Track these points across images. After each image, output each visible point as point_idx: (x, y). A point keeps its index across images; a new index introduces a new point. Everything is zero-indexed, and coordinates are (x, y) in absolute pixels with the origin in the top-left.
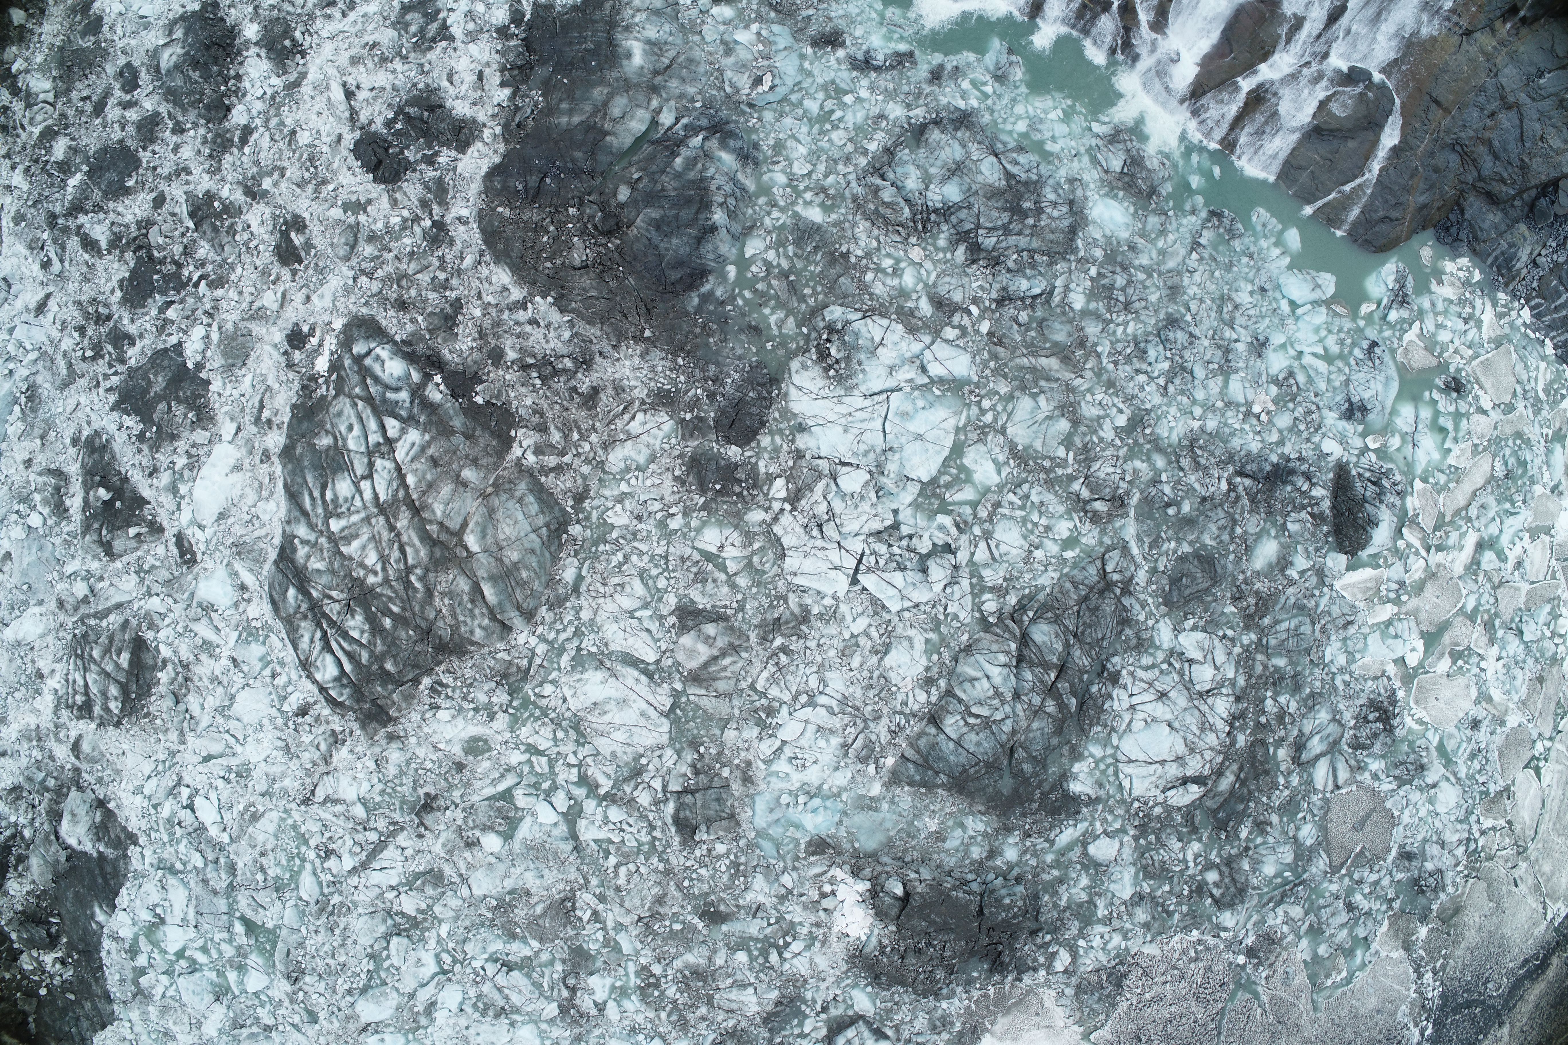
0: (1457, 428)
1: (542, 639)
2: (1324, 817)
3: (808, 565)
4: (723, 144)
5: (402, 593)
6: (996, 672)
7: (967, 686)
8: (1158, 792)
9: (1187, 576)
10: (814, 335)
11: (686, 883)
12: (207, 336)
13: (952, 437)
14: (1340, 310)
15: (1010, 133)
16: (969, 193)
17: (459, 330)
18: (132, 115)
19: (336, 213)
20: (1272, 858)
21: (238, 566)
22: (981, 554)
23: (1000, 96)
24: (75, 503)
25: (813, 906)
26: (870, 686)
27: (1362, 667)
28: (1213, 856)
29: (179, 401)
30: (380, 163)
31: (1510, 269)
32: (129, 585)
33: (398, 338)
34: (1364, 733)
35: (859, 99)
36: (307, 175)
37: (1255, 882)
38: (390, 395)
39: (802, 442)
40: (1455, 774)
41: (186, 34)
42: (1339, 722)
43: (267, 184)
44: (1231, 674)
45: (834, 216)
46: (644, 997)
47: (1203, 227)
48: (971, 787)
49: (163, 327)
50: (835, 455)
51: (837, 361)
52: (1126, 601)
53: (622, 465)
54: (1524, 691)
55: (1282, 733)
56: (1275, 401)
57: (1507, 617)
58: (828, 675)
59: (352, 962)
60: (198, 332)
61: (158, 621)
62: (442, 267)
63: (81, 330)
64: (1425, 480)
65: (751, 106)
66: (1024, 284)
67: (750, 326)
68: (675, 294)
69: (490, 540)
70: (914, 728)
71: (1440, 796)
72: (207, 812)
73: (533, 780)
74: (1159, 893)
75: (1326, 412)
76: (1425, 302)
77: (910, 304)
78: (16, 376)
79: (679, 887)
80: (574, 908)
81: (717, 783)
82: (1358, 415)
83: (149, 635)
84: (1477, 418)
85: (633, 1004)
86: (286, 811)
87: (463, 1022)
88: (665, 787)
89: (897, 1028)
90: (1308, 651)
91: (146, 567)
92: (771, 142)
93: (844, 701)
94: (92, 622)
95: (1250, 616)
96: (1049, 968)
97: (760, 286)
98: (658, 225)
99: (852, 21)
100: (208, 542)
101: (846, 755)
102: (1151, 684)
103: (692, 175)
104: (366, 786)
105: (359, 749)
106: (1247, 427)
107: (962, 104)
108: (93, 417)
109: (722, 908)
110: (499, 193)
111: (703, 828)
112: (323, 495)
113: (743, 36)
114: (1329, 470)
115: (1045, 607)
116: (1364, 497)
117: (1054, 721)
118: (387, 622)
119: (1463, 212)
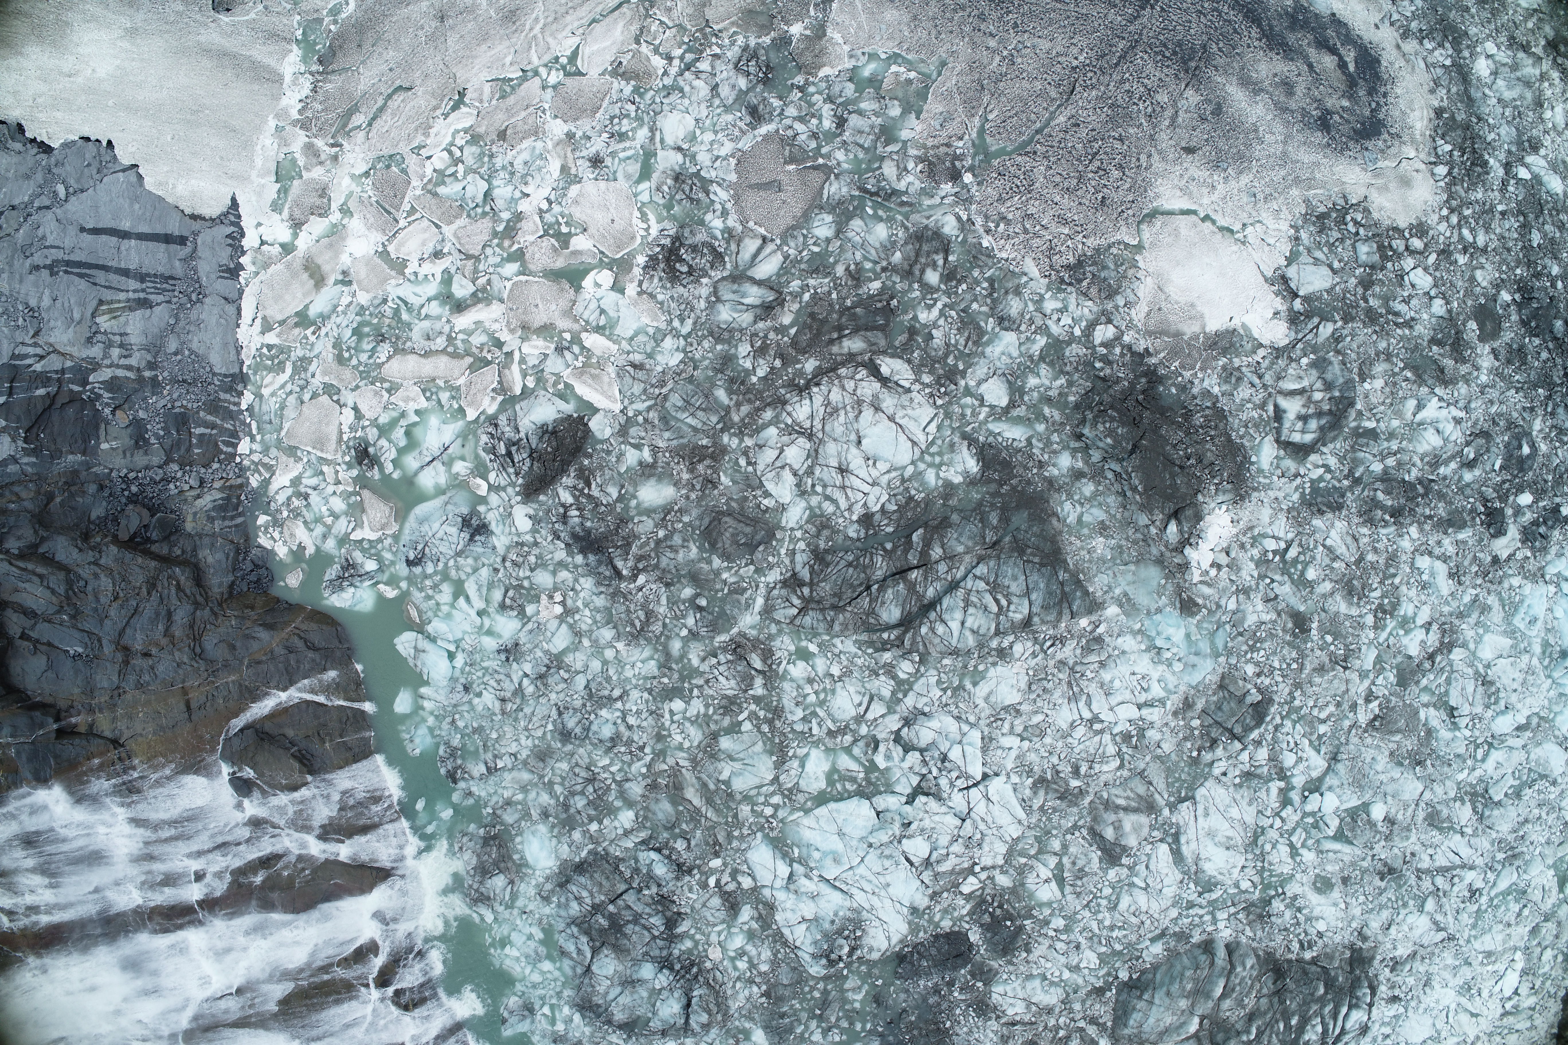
1: (1215, 921)
2: (797, 227)
3: (1004, 819)
5: (1268, 1032)
6: (954, 623)
7: (982, 632)
8: (914, 394)
9: (736, 543)
13: (817, 812)
14: (414, 613)
15: (559, 969)
16: (637, 963)
20: (871, 239)
22: (877, 709)
23: (542, 998)
25: (1232, 566)
26: (1044, 690)
27: (655, 318)
31: (228, 499)
34: (702, 262)
39: (922, 902)
40: (652, 139)
42: (715, 292)
45: (747, 1025)
46: (1395, 606)
48: (1047, 548)
50: (911, 875)
52: (805, 574)
53: (1052, 990)
54: (526, 144)
55: (772, 335)
56: (537, 599)
57: (486, 224)
58: (1065, 726)
59: (1533, 804)
64: (461, 411)
67: (879, 1006)
69: (1183, 1021)
70: (1046, 631)
71: (681, 134)
73: (1313, 832)
74: (984, 309)
76: (330, 545)
77: (755, 925)
79: (1301, 668)
80: (1376, 718)
81: (1208, 722)
82: (475, 522)
85: (1406, 609)
87: (1514, 698)
88: (1242, 750)
89: (1263, 406)
93: (1073, 699)
95: (713, 457)
96: (1118, 338)
97: (845, 1024)
101: (1109, 657)
104: (1411, 919)
105: (1389, 947)
106: (579, 604)
107: (577, 1017)
109: (1290, 625)
111: (1249, 700)
114: (541, 504)
115: (870, 629)
116: (530, 456)
117: (943, 536)
118: (1294, 1022)
119: (232, 585)
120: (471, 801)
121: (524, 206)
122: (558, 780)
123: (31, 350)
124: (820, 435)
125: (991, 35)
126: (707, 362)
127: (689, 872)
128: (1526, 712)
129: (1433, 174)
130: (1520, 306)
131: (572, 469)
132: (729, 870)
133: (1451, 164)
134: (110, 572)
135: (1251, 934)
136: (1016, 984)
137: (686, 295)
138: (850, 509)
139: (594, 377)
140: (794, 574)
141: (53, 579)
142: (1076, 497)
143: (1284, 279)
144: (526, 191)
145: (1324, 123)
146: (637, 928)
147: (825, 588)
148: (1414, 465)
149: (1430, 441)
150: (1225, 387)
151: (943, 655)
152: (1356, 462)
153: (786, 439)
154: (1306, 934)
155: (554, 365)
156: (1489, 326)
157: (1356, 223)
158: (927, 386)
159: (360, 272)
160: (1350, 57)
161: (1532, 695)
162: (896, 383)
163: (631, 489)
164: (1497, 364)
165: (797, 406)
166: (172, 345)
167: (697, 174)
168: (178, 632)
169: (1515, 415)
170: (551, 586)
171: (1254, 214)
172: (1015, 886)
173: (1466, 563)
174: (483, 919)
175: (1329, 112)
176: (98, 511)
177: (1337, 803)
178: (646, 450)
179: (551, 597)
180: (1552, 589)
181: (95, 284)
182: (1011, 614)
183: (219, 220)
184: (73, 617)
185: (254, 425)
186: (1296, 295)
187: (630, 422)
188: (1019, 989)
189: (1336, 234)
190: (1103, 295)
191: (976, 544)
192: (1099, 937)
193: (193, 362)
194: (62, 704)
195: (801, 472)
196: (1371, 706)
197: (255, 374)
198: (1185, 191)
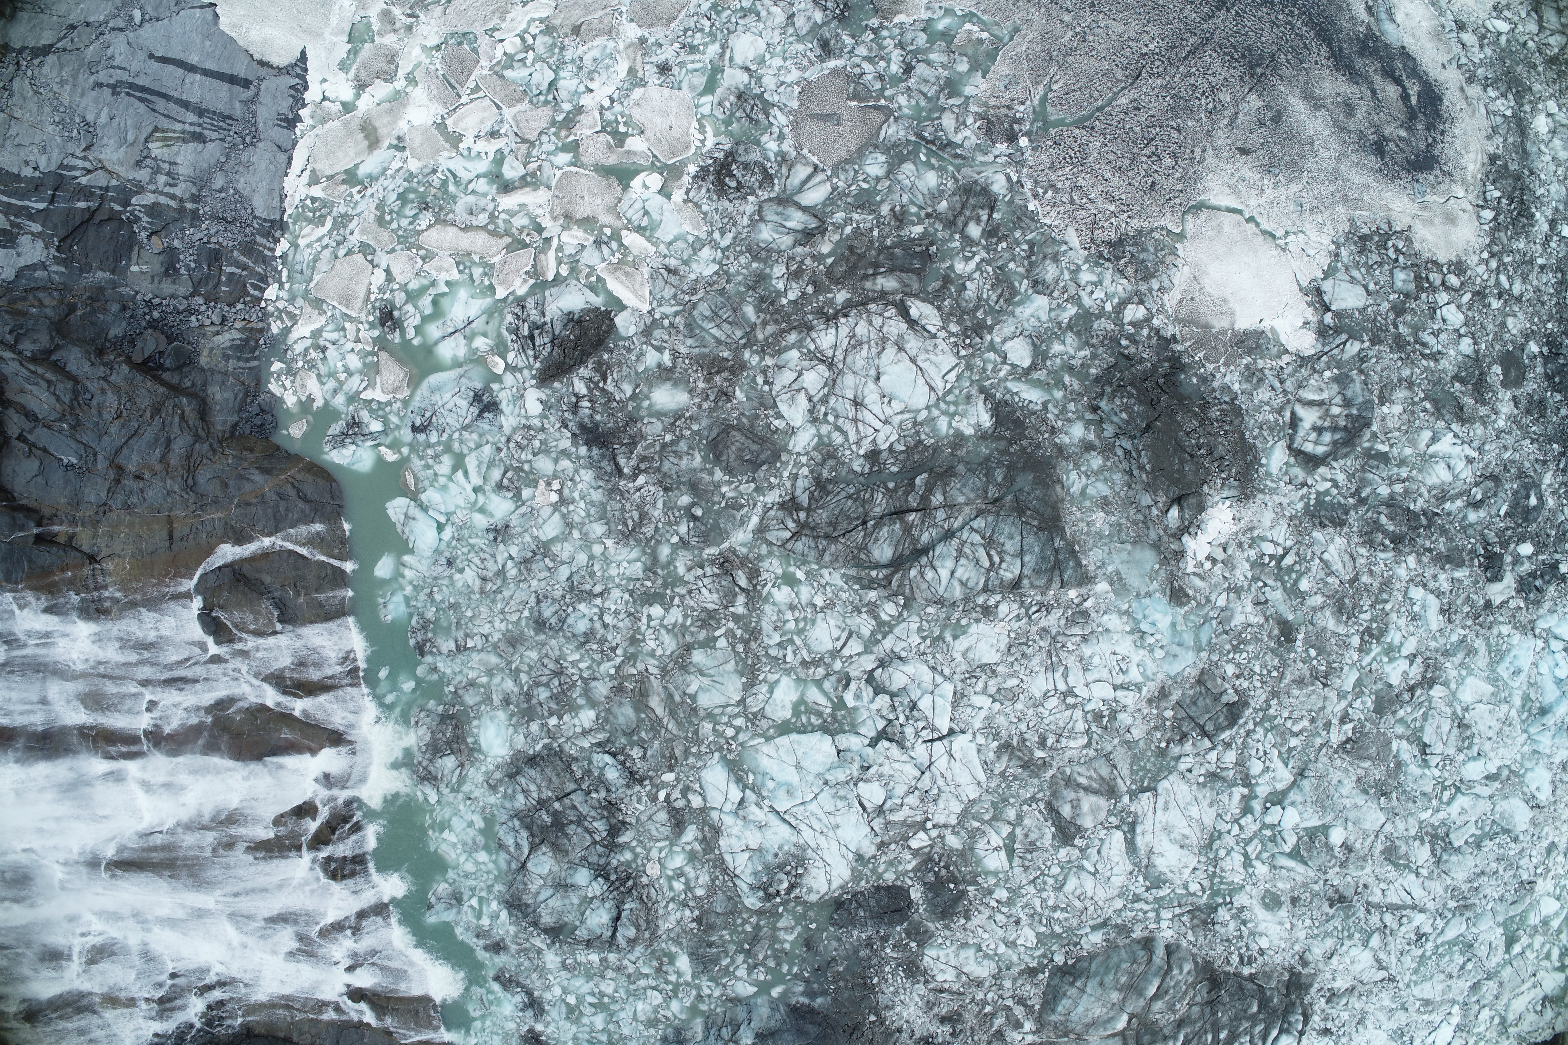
0: (423, 290)
1: (1158, 919)
5: (1195, 1042)
7: (970, 584)
8: (939, 341)
9: (741, 458)
11: (1275, 674)
13: (778, 740)
14: (410, 480)
15: (494, 862)
16: (573, 866)
22: (854, 647)
23: (473, 889)
26: (1023, 655)
27: (697, 227)
31: (247, 341)
34: (752, 180)
35: (565, 991)
39: (869, 850)
42: (760, 212)
44: (794, 354)
45: (674, 949)
46: (1383, 631)
52: (804, 500)
56: (534, 484)
58: (1038, 695)
59: (1491, 857)
64: (492, 288)
68: (826, 1018)
69: (1112, 1016)
70: (1033, 596)
73: (1270, 845)
76: (339, 401)
77: (697, 847)
79: (1281, 677)
82: (486, 398)
84: (400, 278)
85: (1393, 637)
87: (1487, 746)
88: (1211, 749)
89: (1280, 411)
92: (652, 1031)
93: (1051, 668)
95: (731, 370)
96: (1147, 320)
97: (772, 964)
101: (1092, 632)
104: (1354, 952)
106: (576, 495)
107: (504, 914)
111: (1225, 699)
114: (555, 391)
115: (859, 564)
116: (552, 342)
117: (945, 484)
118: (1222, 1036)
119: (235, 425)
120: (435, 677)
122: (525, 668)
123: (79, 163)
124: (840, 366)
125: (1067, 10)
126: (740, 278)
127: (641, 781)
128: (1498, 763)
129: (1479, 217)
130: (1546, 359)
131: (591, 361)
132: (680, 787)
133: (1498, 210)
134: (118, 390)
135: (1192, 939)
136: (949, 951)
137: (731, 209)
138: (858, 443)
139: (627, 275)
140: (793, 498)
141: (60, 386)
142: (1083, 469)
143: (1319, 292)
144: (591, 86)
145: (1379, 148)
146: (579, 830)
147: (822, 515)
148: (1420, 495)
149: (1439, 475)
150: (1245, 386)
151: (929, 602)
152: (1364, 483)
153: (806, 363)
154: (1248, 949)
155: (590, 257)
156: (1513, 373)
157: (1397, 250)
158: (953, 335)
159: (415, 140)
160: (1414, 90)
161: (1506, 746)
162: (923, 328)
163: (646, 390)
164: (1516, 412)
165: (823, 333)
166: (219, 182)
167: (761, 96)
168: (174, 460)
169: (1527, 464)
170: (550, 473)
171: (1298, 223)
172: (964, 849)
173: (1459, 602)
174: (426, 800)
175: (1385, 139)
176: (116, 331)
177: (1297, 819)
178: (667, 352)
179: (549, 484)
180: (1540, 643)
181: (154, 110)
182: (1001, 572)
183: (286, 70)
184: (73, 427)
185: (285, 273)
186: (1327, 309)
187: (655, 324)
188: (952, 955)
189: (1375, 257)
190: (1139, 276)
191: (978, 497)
192: (1041, 916)
193: (236, 202)
194: (47, 511)
195: (815, 399)
196: (1345, 727)
197: (295, 223)
198: (1234, 190)
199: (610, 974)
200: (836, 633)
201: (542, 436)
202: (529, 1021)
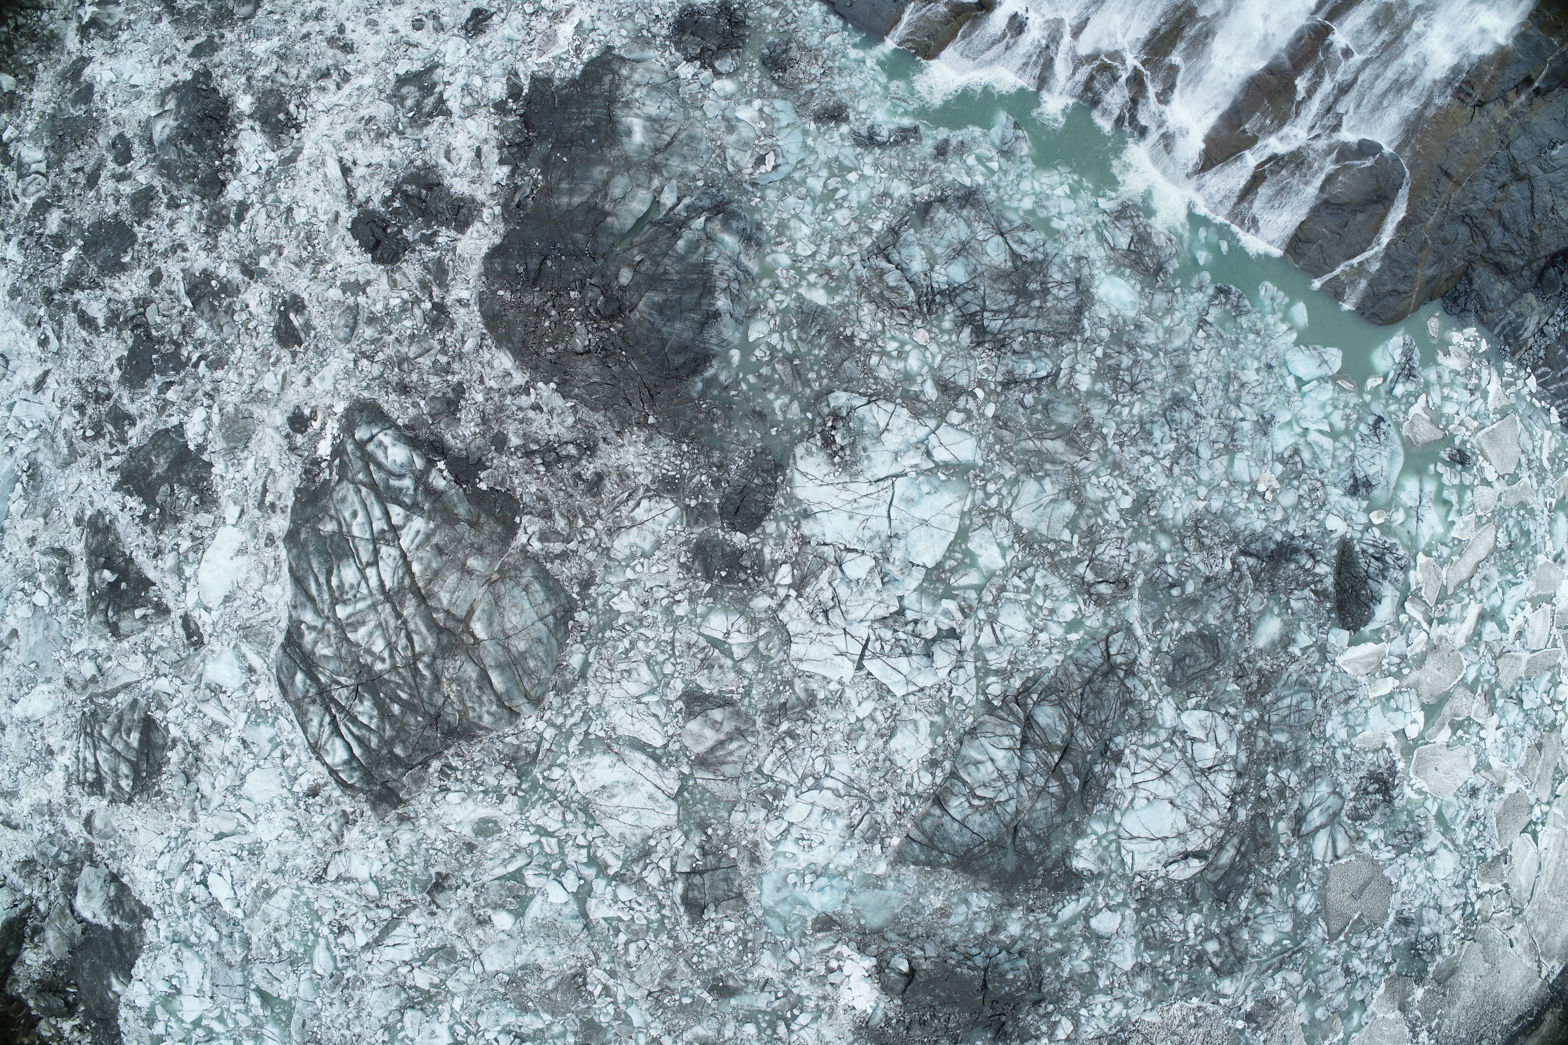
1: (550, 723)
2: (1323, 887)
3: (814, 651)
4: (726, 226)
5: (410, 679)
6: (1000, 756)
7: (972, 768)
9: (1191, 655)
10: (818, 421)
12: (209, 418)
14: (1346, 385)
15: (1016, 210)
16: (975, 274)
17: (462, 415)
18: (126, 188)
19: (335, 294)
20: (1271, 927)
21: (245, 648)
22: (986, 638)
23: (1006, 172)
24: (80, 583)
25: (821, 980)
26: (876, 769)
27: (1363, 741)
28: (1214, 927)
29: (182, 484)
30: (378, 243)
31: (1517, 339)
32: (137, 665)
33: (400, 422)
34: (1363, 805)
36: (304, 254)
37: (1254, 950)
38: (394, 482)
39: (808, 528)
40: (1453, 841)
41: (178, 106)
42: (1339, 794)
43: (264, 262)
45: (838, 298)
47: (1210, 305)
48: (975, 865)
49: (164, 408)
50: (841, 542)
51: (842, 448)
52: (1129, 683)
53: (627, 552)
54: (1523, 757)
55: (1283, 807)
57: (1507, 686)
59: (367, 1033)
60: (199, 414)
61: (167, 702)
62: (444, 351)
63: (81, 408)
64: (1428, 554)
65: (754, 184)
66: (1030, 367)
67: (754, 412)
68: (679, 379)
69: (496, 628)
70: (919, 808)
71: (1438, 863)
72: (220, 888)
75: (1330, 489)
77: (915, 388)
78: (17, 454)
79: (688, 963)
80: (585, 984)
81: (724, 863)
82: (1363, 491)
83: (158, 715)
86: (299, 888)
88: (673, 867)
90: (1309, 727)
91: (153, 647)
92: (775, 222)
93: (849, 784)
94: (101, 701)
95: (1253, 694)
98: (660, 309)
99: (856, 95)
100: (214, 624)
101: (852, 835)
102: (1153, 763)
103: (694, 258)
104: (377, 866)
105: (370, 829)
108: (96, 497)
109: (731, 983)
110: (500, 276)
111: (712, 907)
112: (328, 581)
113: (746, 113)
115: (1049, 690)
116: (1367, 573)
117: (1058, 801)
118: (395, 708)
119: (1471, 282)
120: (1194, 284)
121: (1495, 720)
146: (1006, 306)
151: (979, 724)
155: (1398, 645)
159: (1554, 573)
168: (1491, 221)
182: (962, 799)
185: (1537, 404)
187: (1324, 659)
191: (1030, 819)
192: (635, 628)
194: (1538, 101)
199: (854, 227)
200: (1008, 632)
201: (1310, 512)
202: (854, 124)
